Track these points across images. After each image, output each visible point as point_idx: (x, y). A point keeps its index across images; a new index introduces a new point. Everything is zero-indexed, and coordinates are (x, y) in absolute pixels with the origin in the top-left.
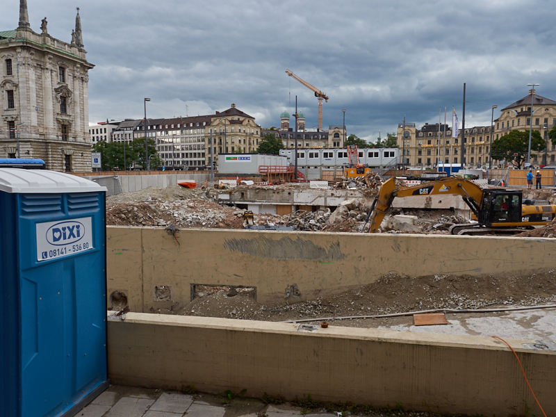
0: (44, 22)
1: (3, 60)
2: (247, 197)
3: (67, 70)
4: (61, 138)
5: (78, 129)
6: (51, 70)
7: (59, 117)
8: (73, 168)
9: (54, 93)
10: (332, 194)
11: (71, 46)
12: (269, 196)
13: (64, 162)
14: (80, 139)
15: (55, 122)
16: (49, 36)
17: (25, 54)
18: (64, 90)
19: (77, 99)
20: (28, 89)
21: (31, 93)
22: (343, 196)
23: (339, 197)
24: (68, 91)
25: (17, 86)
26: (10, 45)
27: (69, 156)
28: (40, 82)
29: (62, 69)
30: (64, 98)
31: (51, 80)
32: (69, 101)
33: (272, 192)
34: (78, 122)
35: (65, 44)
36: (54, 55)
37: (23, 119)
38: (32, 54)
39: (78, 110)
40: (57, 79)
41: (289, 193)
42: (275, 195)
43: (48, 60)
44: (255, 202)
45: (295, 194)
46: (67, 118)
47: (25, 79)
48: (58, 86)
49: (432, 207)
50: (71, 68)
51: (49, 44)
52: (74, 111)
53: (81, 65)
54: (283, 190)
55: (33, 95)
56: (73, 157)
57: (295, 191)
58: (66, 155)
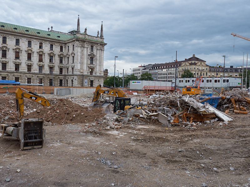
0: (86, 29)
1: (72, 45)
3: (94, 47)
4: (89, 74)
5: (98, 70)
6: (87, 48)
7: (89, 65)
8: (94, 85)
9: (88, 56)
11: (97, 37)
13: (90, 83)
14: (98, 74)
15: (88, 67)
16: (87, 34)
17: (77, 42)
18: (92, 55)
19: (98, 58)
20: (78, 55)
21: (78, 57)
24: (94, 55)
25: (75, 55)
26: (73, 40)
27: (93, 81)
28: (82, 53)
29: (92, 47)
30: (92, 58)
31: (87, 51)
32: (94, 59)
34: (98, 67)
35: (94, 37)
36: (88, 42)
37: (75, 67)
38: (80, 42)
39: (98, 62)
40: (89, 51)
43: (85, 44)
46: (93, 66)
47: (77, 52)
48: (90, 53)
50: (96, 46)
51: (87, 37)
52: (96, 63)
53: (100, 44)
55: (79, 58)
56: (94, 81)
58: (91, 81)
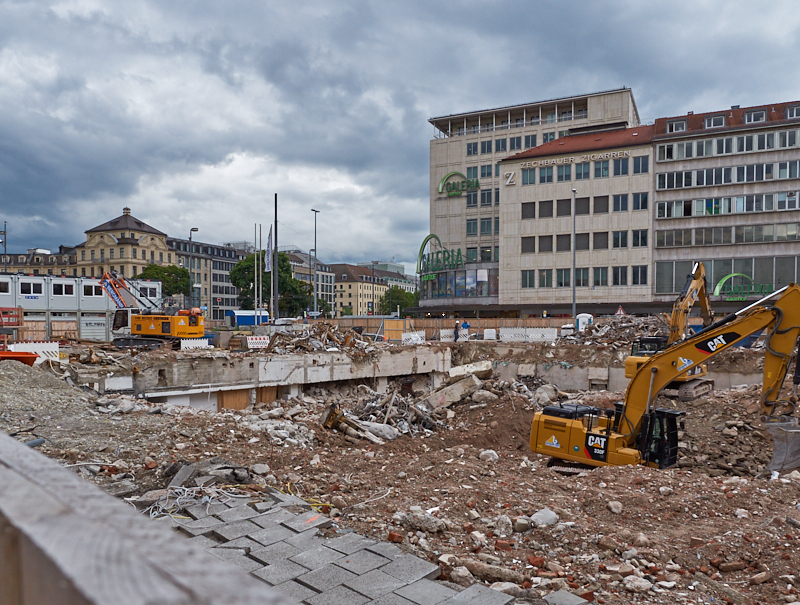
2: (172, 381)
10: (314, 361)
12: (216, 374)
22: (329, 364)
23: (323, 366)
33: (220, 363)
41: (252, 365)
42: (228, 370)
44: (190, 388)
45: (262, 365)
49: (418, 372)
54: (241, 360)
57: (262, 359)
